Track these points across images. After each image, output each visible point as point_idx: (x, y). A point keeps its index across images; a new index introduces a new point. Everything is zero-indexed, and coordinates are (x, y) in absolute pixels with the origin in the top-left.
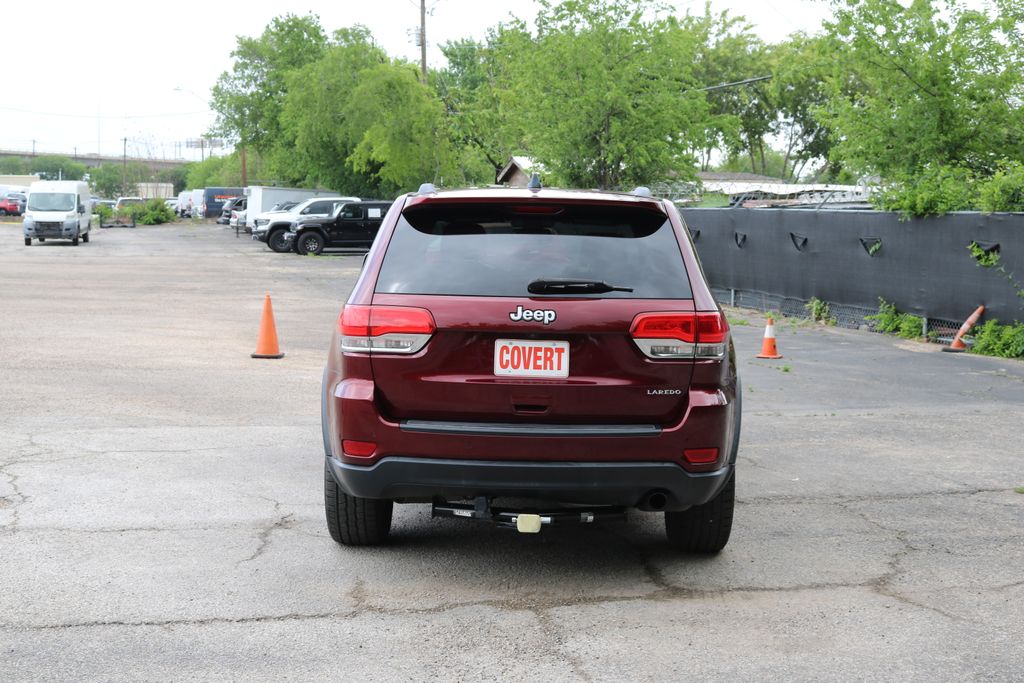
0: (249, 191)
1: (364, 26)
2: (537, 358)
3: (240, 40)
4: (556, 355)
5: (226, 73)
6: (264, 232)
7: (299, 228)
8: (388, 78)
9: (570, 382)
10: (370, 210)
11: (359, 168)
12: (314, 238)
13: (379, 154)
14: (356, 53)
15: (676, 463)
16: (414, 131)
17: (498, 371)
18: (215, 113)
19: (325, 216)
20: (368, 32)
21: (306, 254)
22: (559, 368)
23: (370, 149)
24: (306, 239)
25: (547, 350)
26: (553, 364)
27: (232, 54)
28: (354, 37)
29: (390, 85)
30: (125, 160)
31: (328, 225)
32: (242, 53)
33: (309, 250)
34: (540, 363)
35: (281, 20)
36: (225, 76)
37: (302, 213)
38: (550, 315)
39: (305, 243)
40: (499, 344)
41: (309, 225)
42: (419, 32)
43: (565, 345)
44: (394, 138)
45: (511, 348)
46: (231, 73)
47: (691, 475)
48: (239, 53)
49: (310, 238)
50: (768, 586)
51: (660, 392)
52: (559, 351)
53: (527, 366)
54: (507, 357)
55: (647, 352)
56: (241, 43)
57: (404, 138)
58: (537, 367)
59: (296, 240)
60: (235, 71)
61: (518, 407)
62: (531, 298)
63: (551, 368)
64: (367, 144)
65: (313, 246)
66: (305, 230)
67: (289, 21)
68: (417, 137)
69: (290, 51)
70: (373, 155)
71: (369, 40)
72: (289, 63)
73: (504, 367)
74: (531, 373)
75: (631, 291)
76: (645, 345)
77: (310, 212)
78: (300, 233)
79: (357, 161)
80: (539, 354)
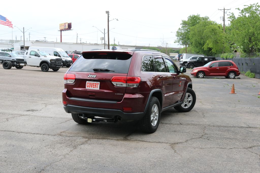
0: (183, 54)
1: (208, 17)
2: (94, 85)
3: (183, 21)
4: (97, 85)
5: (180, 28)
6: (182, 63)
7: (188, 62)
8: (212, 28)
9: (99, 91)
10: (205, 59)
11: (206, 49)
12: (192, 65)
13: (210, 46)
14: (205, 23)
15: (121, 110)
16: (218, 40)
17: (87, 88)
18: (177, 37)
19: (195, 60)
20: (208, 18)
21: (189, 68)
22: (98, 88)
23: (208, 45)
24: (190, 65)
25: (96, 84)
26: (96, 87)
27: (181, 24)
28: (206, 19)
29: (213, 30)
30: (167, 48)
31: (195, 62)
32: (183, 24)
33: (190, 68)
34: (94, 86)
35: (191, 16)
36: (180, 29)
37: (190, 59)
38: (95, 76)
39: (189, 66)
40: (87, 82)
41: (191, 62)
42: (223, 18)
43: (99, 83)
44: (214, 42)
45: (89, 83)
46: (181, 28)
47: (124, 113)
48: (182, 24)
49: (191, 65)
50: (148, 141)
51: (118, 94)
52: (98, 84)
53: (92, 87)
54: (88, 85)
55: (115, 85)
56: (183, 22)
57: (216, 42)
58: (93, 87)
59: (188, 65)
60: (182, 28)
61: (90, 96)
62: (94, 72)
63: (96, 88)
64: (207, 44)
65: (191, 67)
66: (190, 63)
67: (193, 16)
68: (219, 42)
69: (193, 23)
70: (209, 46)
71: (209, 20)
72: (192, 25)
73: (88, 87)
74: (92, 88)
75: (114, 71)
76: (114, 83)
77: (192, 59)
78: (189, 64)
79: (205, 47)
80: (94, 84)
